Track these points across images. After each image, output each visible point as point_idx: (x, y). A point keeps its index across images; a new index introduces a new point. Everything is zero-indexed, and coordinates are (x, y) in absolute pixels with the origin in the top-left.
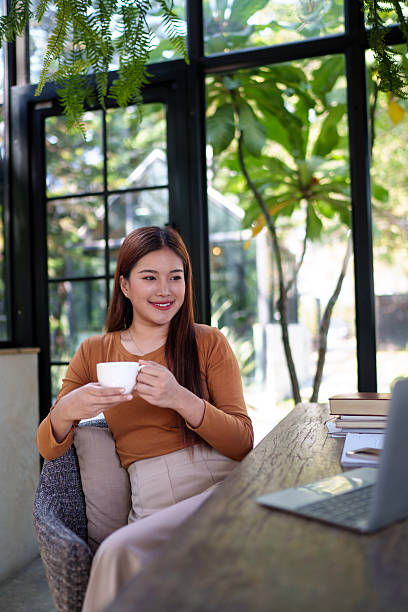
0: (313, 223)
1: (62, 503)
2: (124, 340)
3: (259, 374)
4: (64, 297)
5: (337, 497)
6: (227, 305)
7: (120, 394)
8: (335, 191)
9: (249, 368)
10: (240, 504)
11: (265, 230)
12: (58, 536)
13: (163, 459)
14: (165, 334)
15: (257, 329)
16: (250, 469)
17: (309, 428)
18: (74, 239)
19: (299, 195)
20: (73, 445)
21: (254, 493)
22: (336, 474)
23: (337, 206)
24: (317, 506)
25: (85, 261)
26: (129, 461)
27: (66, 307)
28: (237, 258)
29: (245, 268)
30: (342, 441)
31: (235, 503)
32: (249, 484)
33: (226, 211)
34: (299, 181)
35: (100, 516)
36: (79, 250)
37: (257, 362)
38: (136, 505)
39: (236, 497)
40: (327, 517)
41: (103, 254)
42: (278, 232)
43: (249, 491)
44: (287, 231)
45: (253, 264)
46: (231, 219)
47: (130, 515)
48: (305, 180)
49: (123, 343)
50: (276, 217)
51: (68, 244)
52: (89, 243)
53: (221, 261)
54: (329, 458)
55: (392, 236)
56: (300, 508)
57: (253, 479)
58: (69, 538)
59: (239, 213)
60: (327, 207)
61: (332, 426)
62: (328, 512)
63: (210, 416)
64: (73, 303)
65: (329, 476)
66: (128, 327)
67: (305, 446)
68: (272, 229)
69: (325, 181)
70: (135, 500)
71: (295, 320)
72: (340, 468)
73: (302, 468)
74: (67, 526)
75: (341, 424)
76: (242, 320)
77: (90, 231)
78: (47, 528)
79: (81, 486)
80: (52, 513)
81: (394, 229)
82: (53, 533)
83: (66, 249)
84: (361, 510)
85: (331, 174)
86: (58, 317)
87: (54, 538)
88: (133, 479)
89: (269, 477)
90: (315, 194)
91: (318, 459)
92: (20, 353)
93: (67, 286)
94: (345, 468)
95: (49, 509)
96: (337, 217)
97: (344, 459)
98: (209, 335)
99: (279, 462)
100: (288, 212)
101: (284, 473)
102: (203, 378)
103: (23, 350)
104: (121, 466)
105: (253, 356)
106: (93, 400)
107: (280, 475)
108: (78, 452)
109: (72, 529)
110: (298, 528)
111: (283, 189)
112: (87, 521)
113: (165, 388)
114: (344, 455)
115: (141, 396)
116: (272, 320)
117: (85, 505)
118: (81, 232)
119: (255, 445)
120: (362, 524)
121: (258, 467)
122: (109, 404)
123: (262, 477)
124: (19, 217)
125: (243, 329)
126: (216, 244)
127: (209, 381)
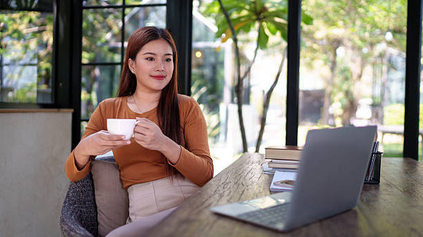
0: (262, 37)
1: (81, 211)
2: (129, 103)
3: (222, 137)
4: (95, 79)
5: (265, 209)
6: (203, 90)
7: (121, 140)
8: (278, 17)
9: (216, 132)
10: (200, 212)
11: (230, 41)
12: (75, 232)
13: (151, 184)
14: (158, 99)
15: (222, 107)
16: (209, 190)
17: (251, 167)
18: (103, 40)
19: (254, 17)
20: (90, 173)
21: (210, 205)
22: (266, 195)
23: (279, 26)
24: (252, 214)
25: (110, 55)
26: (128, 184)
27: (95, 86)
28: (212, 60)
29: (216, 66)
30: (272, 176)
31: (196, 211)
32: (207, 200)
33: (207, 28)
34: (255, 8)
35: (107, 221)
36: (106, 48)
37: (222, 129)
38: (132, 214)
39: (198, 207)
40: (257, 221)
41: (120, 51)
42: (240, 44)
43: (206, 204)
44: (246, 45)
45: (222, 64)
46: (209, 34)
47: (127, 221)
48: (259, 8)
49: (128, 104)
50: (238, 31)
51: (99, 43)
52: (113, 43)
53: (201, 61)
54: (262, 186)
55: (314, 51)
56: (240, 215)
57: (210, 197)
58: (82, 233)
59: (215, 29)
60: (273, 27)
61: (266, 166)
62: (259, 218)
63: (185, 157)
64: (101, 83)
65: (261, 197)
66: (132, 94)
67: (247, 178)
68: (235, 40)
69: (272, 10)
70: (131, 211)
71: (248, 102)
72: (269, 192)
73: (243, 192)
74: (83, 227)
75: (272, 165)
76: (213, 101)
77: (114, 36)
78: (69, 227)
79: (95, 200)
80: (73, 217)
81: (315, 46)
82: (72, 230)
83: (97, 47)
84: (280, 218)
85: (276, 5)
86: (89, 92)
87: (73, 233)
88: (131, 196)
89: (221, 196)
90: (264, 17)
91: (255, 186)
92: (59, 112)
93: (97, 72)
94: (272, 192)
95: (71, 215)
96: (278, 33)
97: (272, 186)
98: (188, 102)
99: (228, 187)
100: (247, 29)
101: (232, 194)
102: (182, 130)
103: (62, 110)
104: (122, 188)
105: (219, 125)
106: (103, 142)
107: (229, 195)
108: (94, 177)
109: (87, 229)
110: (237, 228)
111: (244, 13)
112: (98, 224)
113: (154, 137)
114: (272, 184)
115: (137, 142)
116: (232, 101)
117: (97, 213)
118: (108, 36)
119: (214, 176)
120: (280, 226)
121: (214, 190)
122: (114, 146)
123: (217, 196)
124: (63, 18)
125: (214, 107)
126: (198, 50)
127: (186, 133)
